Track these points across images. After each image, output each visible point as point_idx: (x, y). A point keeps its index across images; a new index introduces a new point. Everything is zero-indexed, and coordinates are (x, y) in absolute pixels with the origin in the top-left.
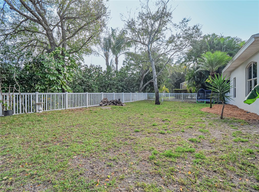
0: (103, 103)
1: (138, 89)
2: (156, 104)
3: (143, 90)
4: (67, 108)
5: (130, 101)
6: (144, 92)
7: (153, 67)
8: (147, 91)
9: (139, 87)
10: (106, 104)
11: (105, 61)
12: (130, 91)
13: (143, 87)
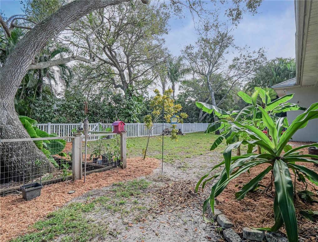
0: (165, 133)
1: (198, 119)
2: (216, 134)
3: (203, 120)
4: (139, 136)
5: (189, 132)
6: (204, 123)
7: (212, 97)
8: (206, 121)
9: (198, 117)
10: (168, 133)
11: (162, 90)
12: (189, 121)
13: (203, 118)
